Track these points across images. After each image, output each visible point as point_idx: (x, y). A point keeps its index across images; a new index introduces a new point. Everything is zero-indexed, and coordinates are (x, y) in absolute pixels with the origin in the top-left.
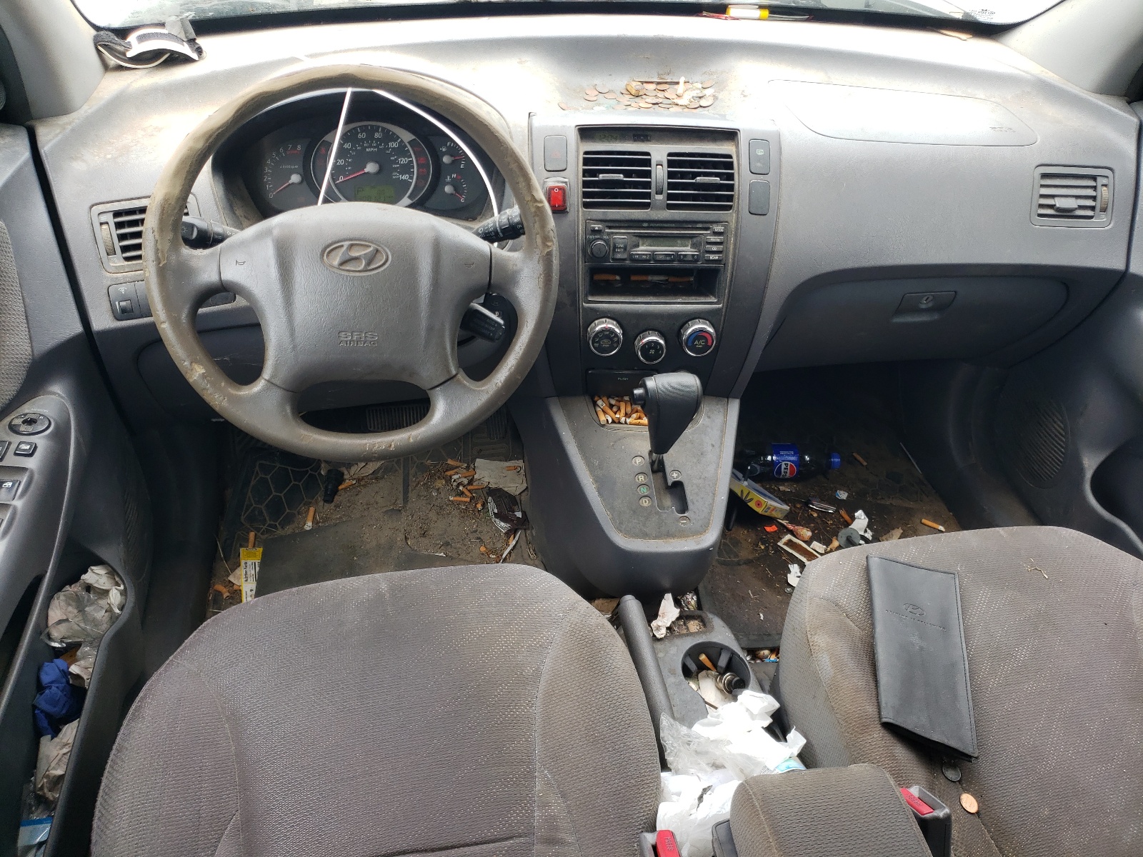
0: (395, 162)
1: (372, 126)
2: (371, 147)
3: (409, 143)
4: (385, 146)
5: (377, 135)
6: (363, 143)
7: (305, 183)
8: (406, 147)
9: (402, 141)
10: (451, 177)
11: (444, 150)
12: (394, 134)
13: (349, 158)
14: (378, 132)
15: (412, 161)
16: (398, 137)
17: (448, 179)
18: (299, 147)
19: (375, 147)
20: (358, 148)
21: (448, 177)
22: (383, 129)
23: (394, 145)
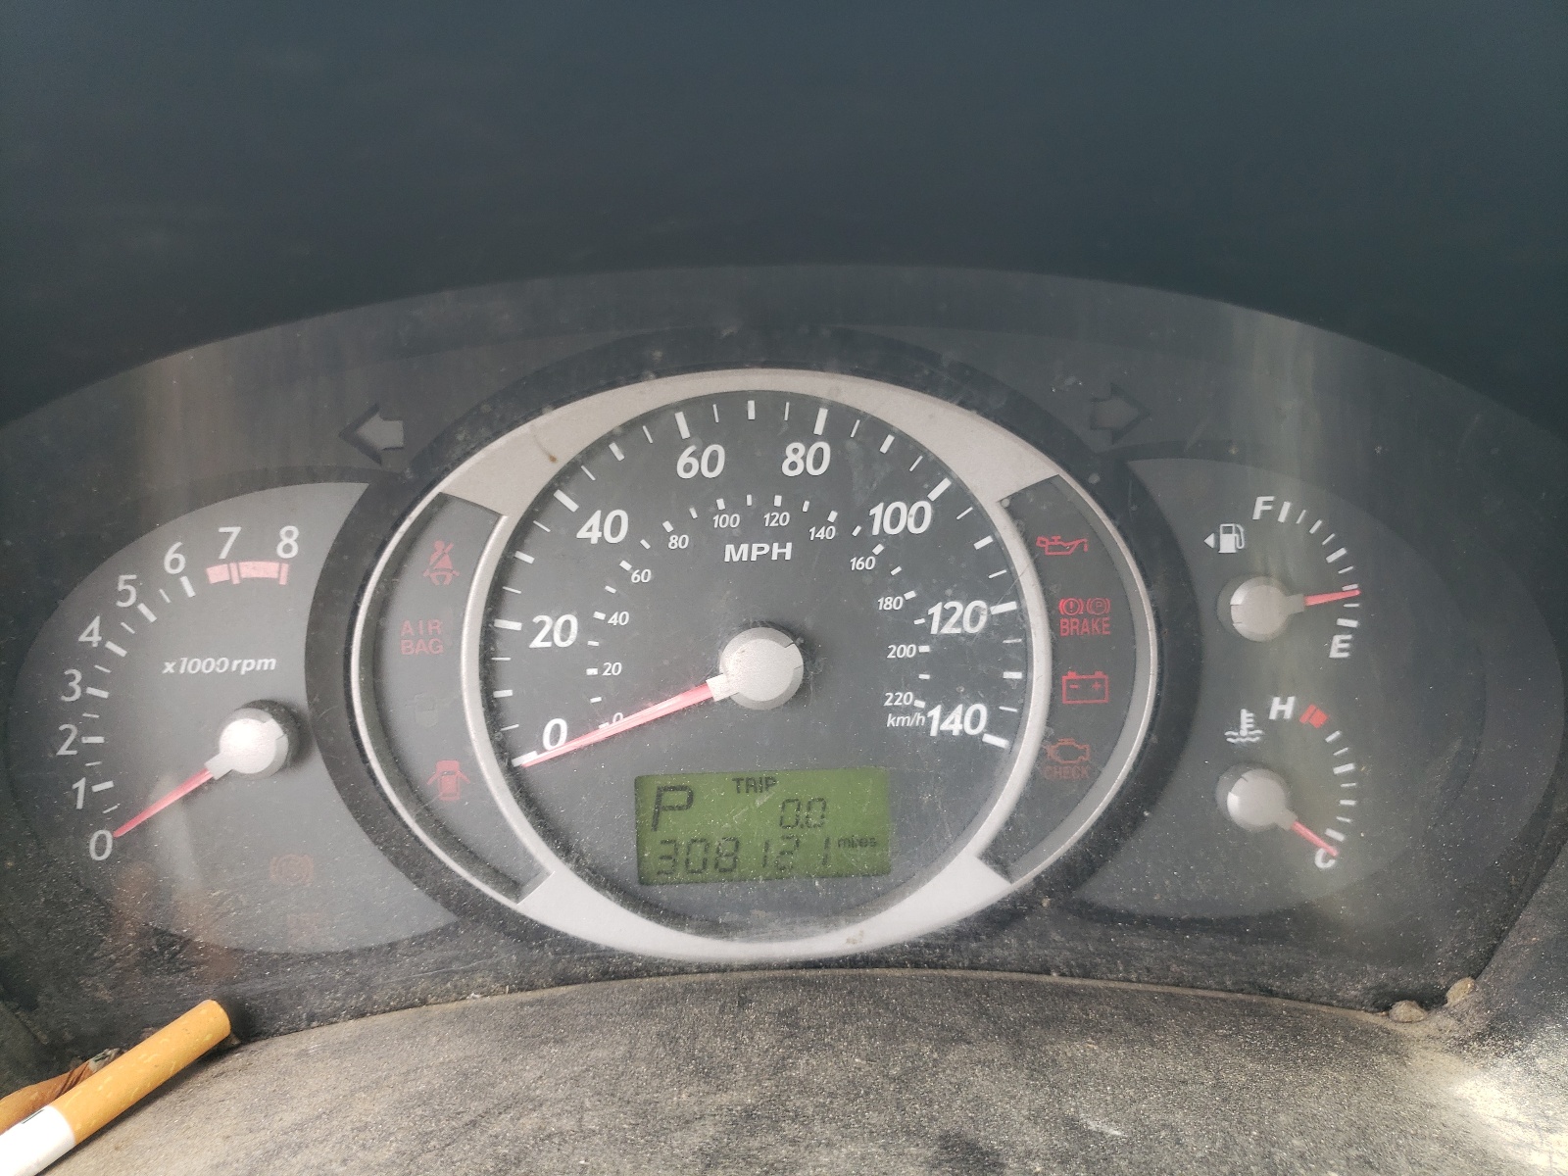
0: (904, 626)
1: (771, 401)
2: (752, 530)
3: (1016, 506)
4: (844, 525)
5: (799, 459)
6: (708, 510)
7: (316, 767)
8: (987, 528)
9: (960, 495)
10: (1262, 721)
11: (1229, 544)
12: (907, 446)
13: (611, 605)
14: (809, 438)
15: (1016, 624)
16: (936, 469)
17: (1246, 729)
18: (289, 538)
19: (779, 535)
20: (675, 542)
21: (1246, 716)
22: (842, 417)
23: (907, 520)
